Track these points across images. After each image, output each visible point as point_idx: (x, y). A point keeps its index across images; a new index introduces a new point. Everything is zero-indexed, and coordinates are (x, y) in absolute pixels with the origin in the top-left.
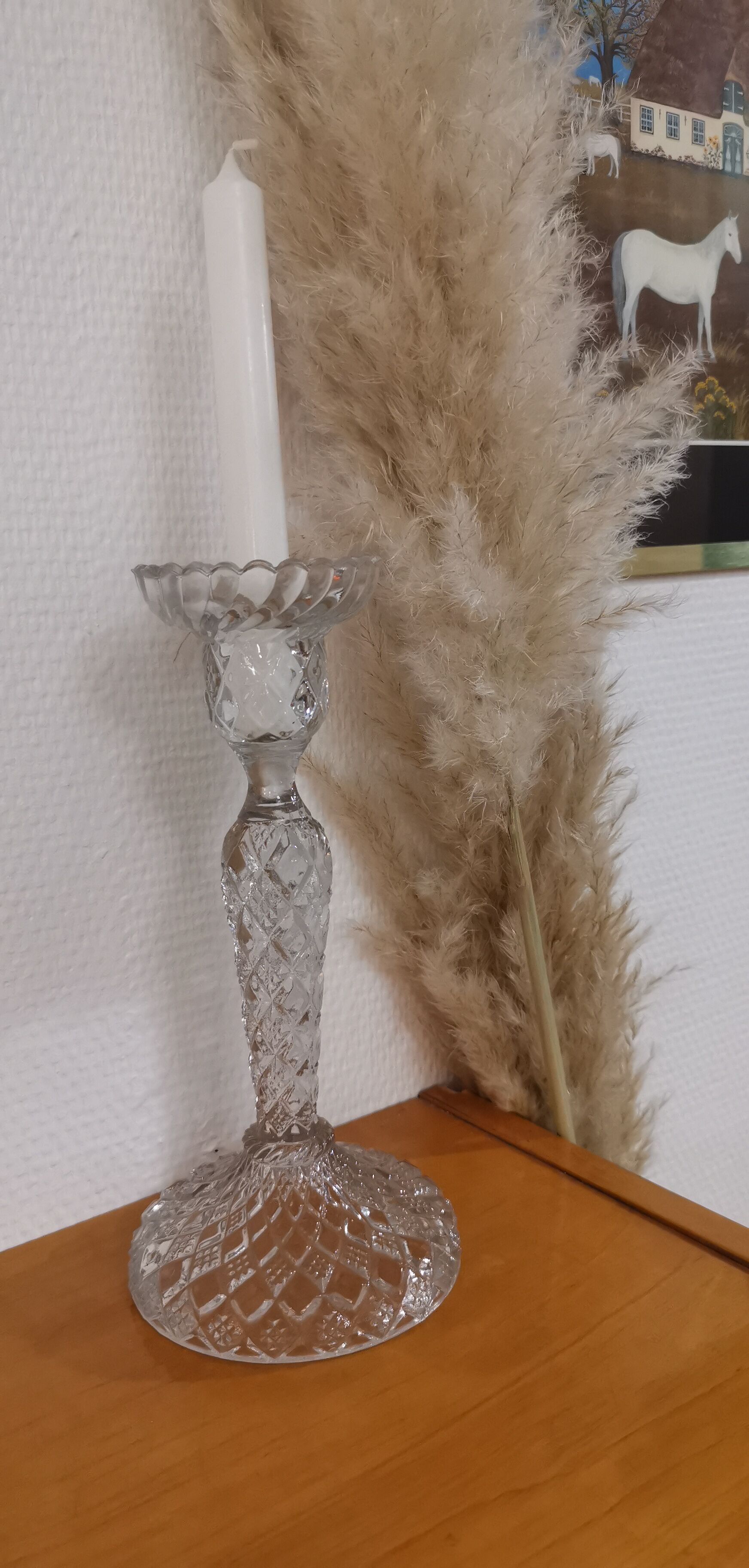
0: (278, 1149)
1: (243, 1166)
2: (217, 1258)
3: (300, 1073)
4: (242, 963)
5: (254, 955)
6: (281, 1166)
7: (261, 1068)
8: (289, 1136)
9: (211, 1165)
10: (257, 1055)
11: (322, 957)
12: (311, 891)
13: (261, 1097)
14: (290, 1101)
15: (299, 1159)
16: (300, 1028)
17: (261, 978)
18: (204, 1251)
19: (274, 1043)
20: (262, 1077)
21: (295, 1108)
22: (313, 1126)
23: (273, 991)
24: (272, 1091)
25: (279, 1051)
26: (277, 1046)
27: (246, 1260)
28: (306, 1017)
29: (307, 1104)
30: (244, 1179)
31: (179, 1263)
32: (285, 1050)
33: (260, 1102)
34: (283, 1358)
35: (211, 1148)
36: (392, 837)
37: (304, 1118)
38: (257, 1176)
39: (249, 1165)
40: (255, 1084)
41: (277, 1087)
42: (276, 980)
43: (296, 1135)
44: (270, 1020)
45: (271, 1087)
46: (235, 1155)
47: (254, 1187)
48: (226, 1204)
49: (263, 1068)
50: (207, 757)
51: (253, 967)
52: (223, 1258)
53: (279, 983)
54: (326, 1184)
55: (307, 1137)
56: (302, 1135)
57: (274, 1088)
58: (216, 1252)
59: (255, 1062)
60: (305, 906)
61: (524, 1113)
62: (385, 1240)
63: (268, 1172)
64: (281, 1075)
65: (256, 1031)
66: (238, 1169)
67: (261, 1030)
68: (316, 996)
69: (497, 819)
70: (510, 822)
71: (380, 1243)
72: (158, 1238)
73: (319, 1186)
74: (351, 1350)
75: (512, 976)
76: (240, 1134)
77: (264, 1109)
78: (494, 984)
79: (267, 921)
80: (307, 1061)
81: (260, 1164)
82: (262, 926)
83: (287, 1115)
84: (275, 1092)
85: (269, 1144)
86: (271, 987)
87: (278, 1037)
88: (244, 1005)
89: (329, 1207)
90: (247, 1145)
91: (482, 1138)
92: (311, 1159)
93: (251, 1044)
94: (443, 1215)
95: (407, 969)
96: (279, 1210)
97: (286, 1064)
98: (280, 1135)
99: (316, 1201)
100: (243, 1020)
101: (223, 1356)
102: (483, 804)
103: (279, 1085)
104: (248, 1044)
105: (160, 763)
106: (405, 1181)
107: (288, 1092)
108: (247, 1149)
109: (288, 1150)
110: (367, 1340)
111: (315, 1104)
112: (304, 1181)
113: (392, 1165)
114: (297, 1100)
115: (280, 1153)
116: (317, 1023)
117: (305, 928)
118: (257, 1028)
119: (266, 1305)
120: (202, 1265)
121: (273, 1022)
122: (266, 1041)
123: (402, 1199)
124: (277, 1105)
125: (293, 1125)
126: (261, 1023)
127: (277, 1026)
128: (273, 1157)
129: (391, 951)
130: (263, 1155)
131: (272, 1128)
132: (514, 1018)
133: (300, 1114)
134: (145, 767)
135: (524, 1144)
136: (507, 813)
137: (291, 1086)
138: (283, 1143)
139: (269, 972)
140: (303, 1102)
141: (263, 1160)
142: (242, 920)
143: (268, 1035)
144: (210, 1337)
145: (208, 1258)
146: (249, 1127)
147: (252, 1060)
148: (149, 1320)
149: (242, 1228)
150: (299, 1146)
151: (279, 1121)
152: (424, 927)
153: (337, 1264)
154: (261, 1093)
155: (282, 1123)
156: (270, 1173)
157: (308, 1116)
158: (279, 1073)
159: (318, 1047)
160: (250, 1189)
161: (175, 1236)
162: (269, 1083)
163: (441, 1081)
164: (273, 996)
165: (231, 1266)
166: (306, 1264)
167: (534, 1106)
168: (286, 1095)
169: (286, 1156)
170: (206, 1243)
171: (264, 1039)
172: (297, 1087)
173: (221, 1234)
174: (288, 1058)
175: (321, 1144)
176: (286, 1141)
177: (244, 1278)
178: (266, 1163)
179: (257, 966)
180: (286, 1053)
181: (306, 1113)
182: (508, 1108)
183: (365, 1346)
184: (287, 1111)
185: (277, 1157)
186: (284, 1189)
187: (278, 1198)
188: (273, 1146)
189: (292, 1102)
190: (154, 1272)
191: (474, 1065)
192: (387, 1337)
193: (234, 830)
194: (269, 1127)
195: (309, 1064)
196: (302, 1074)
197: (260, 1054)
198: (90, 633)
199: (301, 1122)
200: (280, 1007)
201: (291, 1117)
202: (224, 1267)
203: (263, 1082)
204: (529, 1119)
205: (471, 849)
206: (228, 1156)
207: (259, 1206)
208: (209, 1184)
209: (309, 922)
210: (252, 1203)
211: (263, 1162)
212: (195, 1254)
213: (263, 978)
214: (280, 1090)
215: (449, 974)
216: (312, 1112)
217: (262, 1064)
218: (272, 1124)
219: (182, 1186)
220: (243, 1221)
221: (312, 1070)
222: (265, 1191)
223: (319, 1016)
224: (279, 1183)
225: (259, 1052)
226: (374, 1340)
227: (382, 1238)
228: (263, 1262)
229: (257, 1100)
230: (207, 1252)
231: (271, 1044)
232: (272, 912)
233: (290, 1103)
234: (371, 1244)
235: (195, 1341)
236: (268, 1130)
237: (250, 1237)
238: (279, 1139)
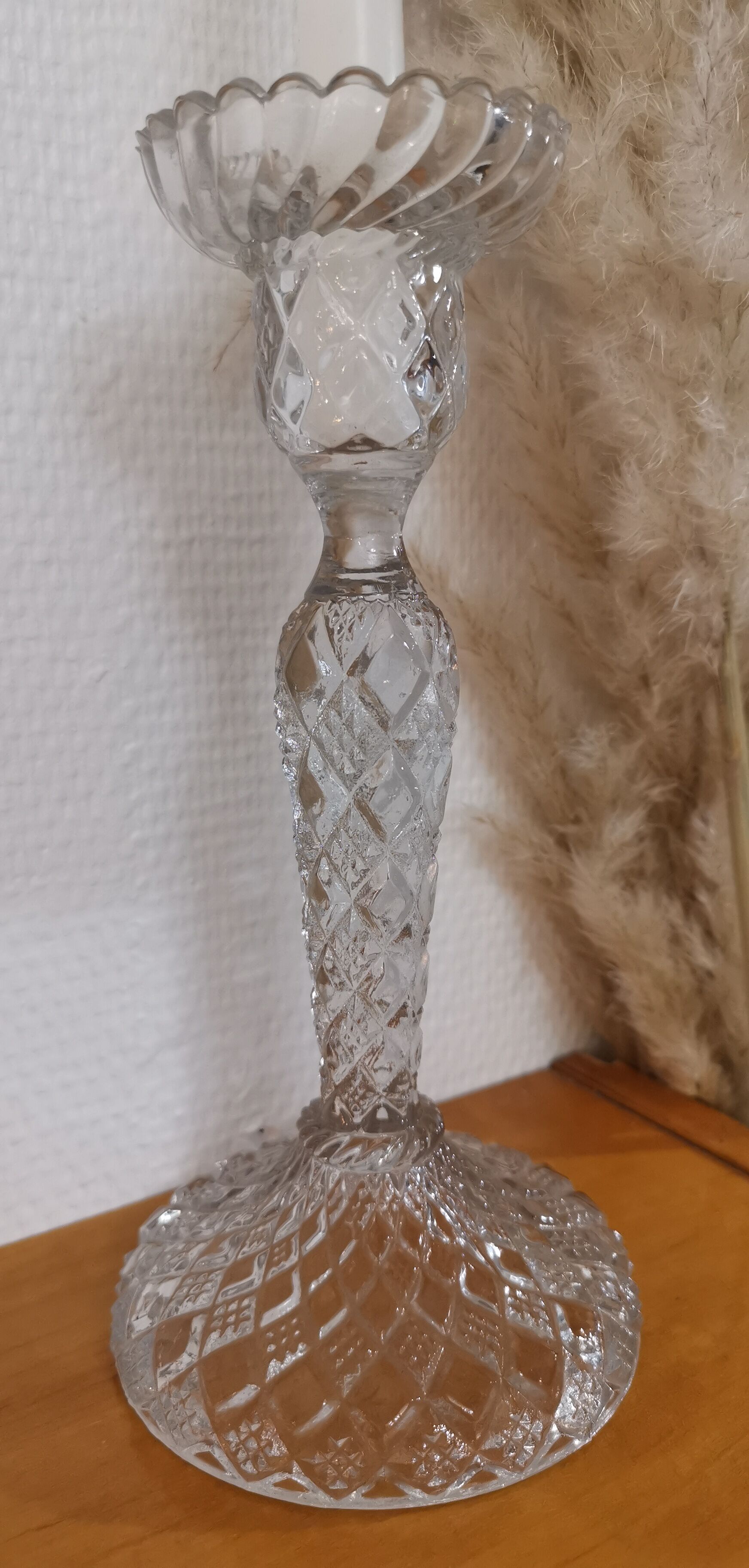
0: (353, 1144)
1: (297, 1167)
2: (247, 1319)
3: (394, 1022)
4: (305, 839)
5: (324, 826)
6: (358, 1171)
7: (330, 1013)
8: (372, 1124)
9: (250, 1157)
10: (325, 991)
11: (436, 835)
12: (425, 716)
13: (329, 1059)
14: (376, 1066)
15: (386, 1163)
16: (397, 949)
17: (336, 862)
18: (228, 1303)
19: (354, 971)
20: (331, 1026)
21: (383, 1079)
22: (414, 1110)
23: (355, 885)
24: (346, 1049)
25: (362, 984)
26: (358, 976)
27: (296, 1327)
28: (407, 931)
29: (401, 1075)
30: (297, 1188)
31: (186, 1322)
32: (370, 986)
33: (326, 1067)
34: (355, 1500)
35: (253, 1127)
36: (536, 682)
37: (397, 1096)
38: (319, 1183)
39: (306, 1167)
40: (320, 1038)
41: (355, 1044)
42: (360, 865)
43: (383, 1121)
44: (347, 932)
45: (346, 1044)
46: (286, 1143)
47: (313, 1204)
48: (269, 1225)
49: (333, 1011)
50: (262, 540)
51: (323, 844)
52: (259, 1317)
53: (365, 871)
54: (430, 1204)
55: (403, 1127)
56: (393, 1122)
57: (350, 1045)
58: (248, 1306)
59: (322, 1001)
60: (414, 743)
61: (711, 1098)
62: (526, 1303)
63: (336, 1179)
64: (363, 1025)
65: (324, 952)
66: (289, 1169)
67: (332, 949)
68: (424, 898)
69: (703, 654)
70: (723, 658)
71: (517, 1308)
72: (157, 1274)
73: (418, 1207)
74: (470, 1493)
75: (703, 897)
76: (294, 1113)
77: (334, 1078)
78: (675, 911)
79: (347, 764)
80: (405, 1006)
81: (324, 1166)
82: (340, 773)
83: (370, 1089)
84: (352, 1052)
85: (339, 1134)
86: (352, 877)
87: (360, 961)
88: (307, 907)
89: (435, 1243)
90: (304, 1133)
91: (650, 1133)
92: (407, 1163)
93: (315, 973)
94: (614, 1262)
95: (547, 882)
96: (353, 1244)
97: (371, 1006)
98: (358, 1119)
99: (412, 1230)
100: (304, 932)
101: (252, 1487)
102: (689, 621)
103: (358, 1041)
104: (311, 972)
105: (191, 542)
106: (552, 1202)
107: (373, 1053)
108: (304, 1139)
109: (369, 1146)
110: (493, 1477)
111: (415, 1075)
112: (395, 1197)
113: (528, 1172)
114: (387, 1066)
115: (357, 1150)
116: (424, 941)
117: (411, 782)
118: (326, 946)
119: (326, 1412)
120: (223, 1329)
121: (353, 936)
122: (341, 968)
123: (550, 1233)
124: (354, 1072)
125: (379, 1107)
126: (332, 938)
127: (360, 944)
128: (346, 1156)
129: (525, 854)
130: (328, 1153)
131: (344, 1107)
132: (704, 959)
133: (391, 1089)
134: (167, 546)
135: (715, 1144)
136: (720, 644)
137: (379, 1044)
138: (362, 1133)
139: (350, 852)
140: (396, 1069)
141: (328, 1159)
142: (306, 765)
143: (343, 959)
144: (232, 1456)
145: (232, 1319)
146: (308, 1104)
147: (316, 999)
148: (138, 1409)
149: (292, 1268)
150: (387, 1141)
151: (357, 1098)
152: (577, 821)
153: (447, 1342)
154: (328, 1051)
155: (361, 1102)
156: (339, 1182)
157: (403, 1093)
158: (359, 1022)
159: (425, 982)
160: (307, 1205)
161: (183, 1272)
162: (342, 1037)
163: (581, 1046)
164: (355, 892)
165: (271, 1335)
166: (396, 1340)
167: (727, 1089)
168: (370, 1057)
169: (364, 1158)
170: (232, 1289)
171: (337, 965)
172: (388, 1045)
173: (257, 1276)
174: (375, 996)
175: (423, 1138)
176: (369, 1131)
177: (290, 1359)
178: (335, 1165)
179: (329, 843)
180: (371, 989)
181: (401, 1088)
182: (690, 1090)
183: (492, 1486)
184: (371, 1083)
185: (350, 1158)
186: (362, 1211)
187: (351, 1223)
188: (345, 1138)
189: (381, 1068)
190: (148, 1331)
191: (642, 1026)
192: (530, 1471)
193: (298, 612)
194: (339, 1106)
195: (409, 1011)
196: (396, 1024)
197: (330, 989)
198: (84, 320)
199: (391, 1101)
200: (365, 912)
201: (376, 1093)
202: (259, 1333)
203: (334, 1033)
204: (717, 1107)
205: (657, 701)
206: (275, 1145)
207: (319, 1236)
208: (243, 1189)
209: (418, 771)
210: (308, 1228)
211: (328, 1162)
212: (214, 1307)
213: (339, 862)
214: (359, 1048)
215: (614, 889)
216: (410, 1087)
217: (332, 1005)
218: (347, 1104)
219: (205, 1187)
220: (294, 1258)
221: (413, 1019)
222: (330, 1211)
223: (427, 932)
224: (354, 1199)
225: (327, 986)
226: (504, 1478)
227: (520, 1299)
228: (323, 1332)
229: (322, 1062)
230: (233, 1307)
231: (347, 972)
232: (357, 750)
233: (376, 1071)
234: (502, 1310)
235: (206, 1457)
236: (338, 1112)
237: (305, 1285)
238: (357, 1127)
